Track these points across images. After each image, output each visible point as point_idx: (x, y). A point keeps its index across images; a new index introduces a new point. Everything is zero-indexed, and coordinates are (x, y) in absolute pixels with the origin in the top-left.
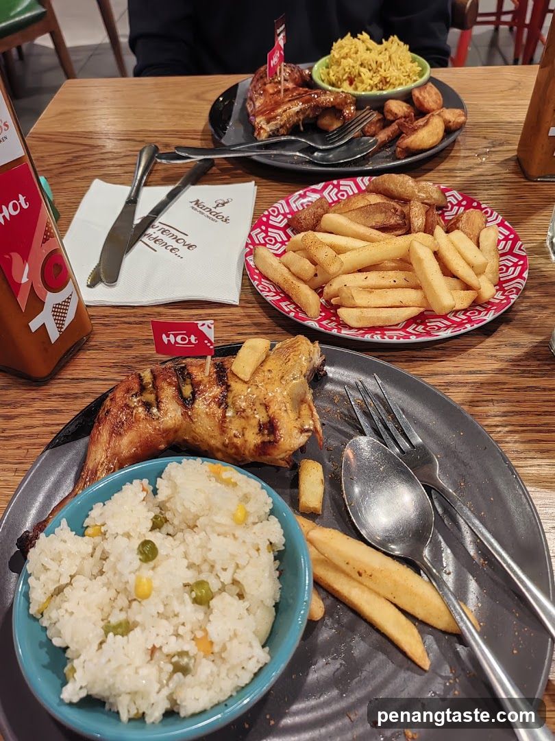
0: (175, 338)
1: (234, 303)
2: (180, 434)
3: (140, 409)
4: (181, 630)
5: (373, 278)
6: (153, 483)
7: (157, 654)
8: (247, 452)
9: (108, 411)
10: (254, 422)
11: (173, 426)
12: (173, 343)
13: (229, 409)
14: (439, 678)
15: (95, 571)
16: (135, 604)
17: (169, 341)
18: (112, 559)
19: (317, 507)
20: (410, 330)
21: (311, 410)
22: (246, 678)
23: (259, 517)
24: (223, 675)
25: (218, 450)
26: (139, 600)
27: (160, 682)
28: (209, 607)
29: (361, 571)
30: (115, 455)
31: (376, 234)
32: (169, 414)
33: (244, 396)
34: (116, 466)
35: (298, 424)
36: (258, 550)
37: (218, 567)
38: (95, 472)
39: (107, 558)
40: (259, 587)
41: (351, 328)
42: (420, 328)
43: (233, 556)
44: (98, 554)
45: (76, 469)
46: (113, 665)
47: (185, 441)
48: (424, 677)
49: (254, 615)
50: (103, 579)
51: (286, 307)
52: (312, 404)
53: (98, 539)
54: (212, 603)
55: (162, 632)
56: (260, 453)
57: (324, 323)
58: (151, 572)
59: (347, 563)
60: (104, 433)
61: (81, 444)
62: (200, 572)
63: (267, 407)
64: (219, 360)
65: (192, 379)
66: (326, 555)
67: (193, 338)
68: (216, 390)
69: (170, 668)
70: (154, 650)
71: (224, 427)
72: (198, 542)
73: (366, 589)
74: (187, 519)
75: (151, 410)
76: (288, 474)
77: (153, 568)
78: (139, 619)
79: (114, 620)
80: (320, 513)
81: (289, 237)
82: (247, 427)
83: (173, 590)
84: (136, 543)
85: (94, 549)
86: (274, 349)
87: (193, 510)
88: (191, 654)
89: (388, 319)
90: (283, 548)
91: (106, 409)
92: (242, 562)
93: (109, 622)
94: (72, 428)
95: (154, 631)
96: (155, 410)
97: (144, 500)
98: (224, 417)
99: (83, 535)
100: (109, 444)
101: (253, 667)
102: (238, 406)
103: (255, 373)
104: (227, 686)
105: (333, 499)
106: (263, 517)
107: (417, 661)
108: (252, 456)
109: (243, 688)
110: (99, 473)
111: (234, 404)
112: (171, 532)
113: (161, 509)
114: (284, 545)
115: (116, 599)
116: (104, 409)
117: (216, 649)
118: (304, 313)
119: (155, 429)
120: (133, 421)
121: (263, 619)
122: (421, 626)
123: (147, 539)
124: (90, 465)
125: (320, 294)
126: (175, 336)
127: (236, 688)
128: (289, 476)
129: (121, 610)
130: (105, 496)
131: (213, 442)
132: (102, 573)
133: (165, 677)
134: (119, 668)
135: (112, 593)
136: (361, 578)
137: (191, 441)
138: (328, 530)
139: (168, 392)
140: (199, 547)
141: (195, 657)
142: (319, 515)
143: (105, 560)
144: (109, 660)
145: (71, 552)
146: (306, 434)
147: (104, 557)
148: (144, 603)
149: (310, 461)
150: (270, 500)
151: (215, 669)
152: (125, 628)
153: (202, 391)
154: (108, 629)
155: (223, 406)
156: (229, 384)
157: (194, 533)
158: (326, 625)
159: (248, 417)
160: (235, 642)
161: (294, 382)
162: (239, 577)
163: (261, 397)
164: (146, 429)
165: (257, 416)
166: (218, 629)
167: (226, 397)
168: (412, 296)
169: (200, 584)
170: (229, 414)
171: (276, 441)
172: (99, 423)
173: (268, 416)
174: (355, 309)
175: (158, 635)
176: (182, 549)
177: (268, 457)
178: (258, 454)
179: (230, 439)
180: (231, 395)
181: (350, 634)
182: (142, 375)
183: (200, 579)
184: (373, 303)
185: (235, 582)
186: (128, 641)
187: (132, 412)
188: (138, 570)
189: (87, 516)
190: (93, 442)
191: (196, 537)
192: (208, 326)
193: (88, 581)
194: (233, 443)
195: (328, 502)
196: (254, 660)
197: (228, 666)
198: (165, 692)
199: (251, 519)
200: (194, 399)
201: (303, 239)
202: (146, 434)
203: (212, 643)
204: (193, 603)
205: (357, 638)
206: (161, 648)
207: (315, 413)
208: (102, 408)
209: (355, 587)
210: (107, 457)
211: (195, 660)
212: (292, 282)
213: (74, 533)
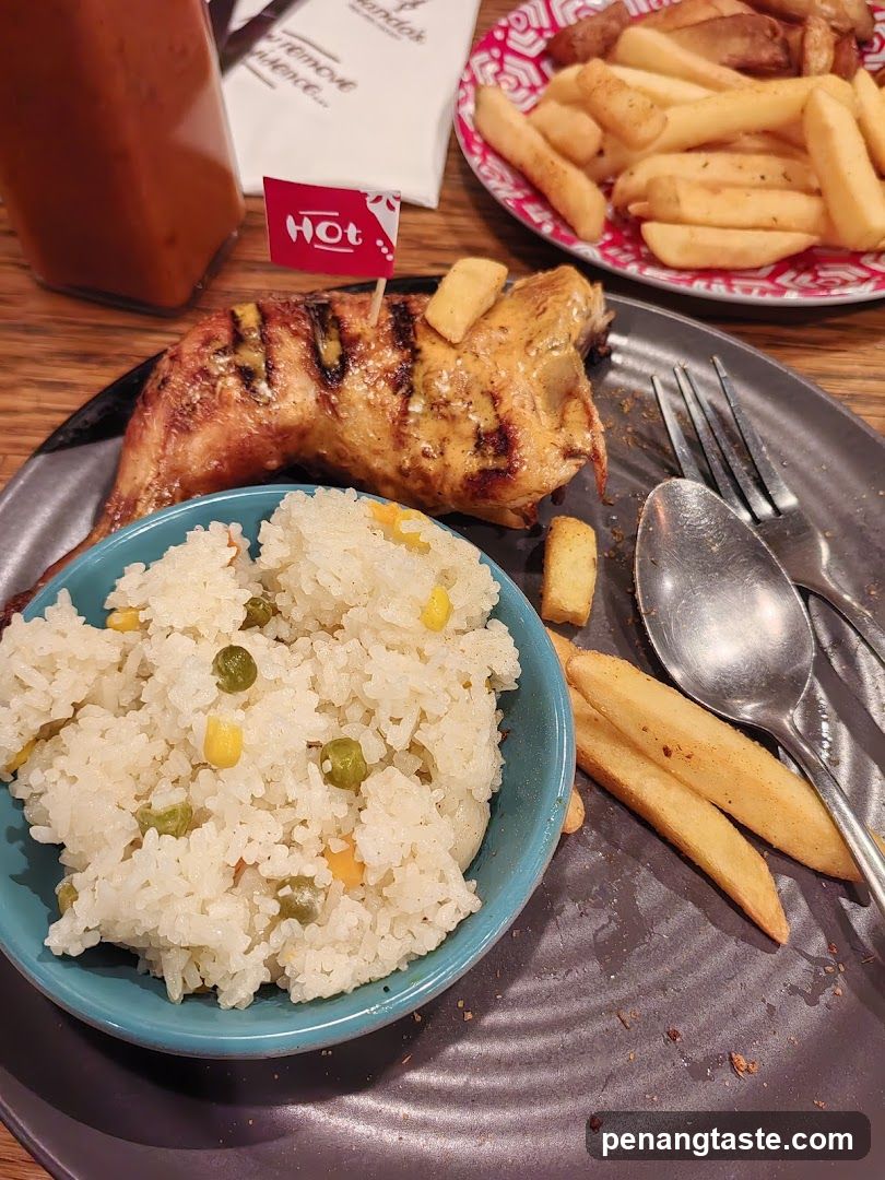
0: (314, 225)
1: (427, 205)
2: (311, 440)
3: (232, 381)
4: (299, 834)
5: (719, 164)
6: (252, 532)
7: (247, 876)
8: (446, 489)
9: (165, 381)
10: (467, 429)
11: (297, 423)
12: (308, 239)
13: (415, 397)
14: (805, 961)
15: (126, 700)
16: (203, 773)
17: (300, 233)
18: (159, 677)
19: (581, 611)
20: (783, 280)
21: (588, 412)
22: (429, 940)
23: (469, 620)
24: (383, 929)
25: (388, 481)
26: (213, 767)
27: (250, 931)
28: (357, 793)
29: (670, 747)
30: (175, 472)
31: (731, 75)
32: (291, 397)
33: (449, 374)
34: (178, 495)
35: (561, 439)
36: (467, 685)
37: (383, 715)
38: (132, 504)
39: (152, 675)
40: (468, 762)
41: (664, 266)
42: (805, 279)
43: (417, 694)
44: (132, 665)
45: (96, 498)
46: (154, 893)
47: (321, 457)
48: (773, 956)
49: (452, 815)
50: (141, 716)
51: (535, 214)
52: (590, 401)
53: (132, 636)
54: (368, 785)
55: (260, 835)
56: (475, 494)
57: (612, 251)
58: (240, 715)
59: (645, 729)
60: (153, 426)
61: (107, 448)
62: (343, 721)
63: (495, 399)
64: (397, 299)
65: (341, 330)
66: (603, 709)
67: (352, 231)
68: (391, 357)
69: (273, 907)
70: (241, 866)
71: (404, 434)
72: (342, 660)
73: (674, 780)
74: (321, 611)
75: (255, 384)
76: (521, 544)
77: (245, 706)
78: (211, 804)
79: (160, 803)
80: (584, 624)
81: (545, 79)
82: (452, 437)
83: (286, 754)
84: (211, 651)
85: (125, 655)
86: (510, 290)
87: (336, 591)
88: (319, 884)
89: (743, 254)
90: (516, 687)
91: (161, 377)
92: (432, 709)
93: (150, 806)
94: (91, 416)
95: (243, 832)
96: (263, 386)
97: (230, 565)
98: (405, 413)
99: (103, 626)
100: (164, 448)
101: (447, 919)
102: (434, 393)
103: (474, 328)
104: (390, 953)
105: (611, 601)
106: (479, 621)
107: (765, 925)
108: (457, 498)
109: (421, 958)
110: (140, 505)
111: (426, 386)
112: (284, 635)
113: (266, 588)
114: (517, 681)
115: (165, 759)
116: (156, 378)
117: (372, 879)
118: (572, 228)
119: (261, 424)
120: (215, 404)
121: (469, 826)
122: (775, 859)
123: (234, 644)
124: (124, 488)
125: (608, 194)
126: (315, 221)
127: (407, 956)
128: (523, 548)
129: (176, 781)
130: (151, 550)
131: (376, 463)
132: (138, 704)
133: (262, 923)
134: (167, 899)
135: (159, 748)
136: (667, 759)
137: (332, 459)
138: (608, 659)
139: (291, 350)
140: (345, 669)
141: (326, 891)
142: (581, 628)
143: (146, 679)
144: (147, 884)
145: (74, 657)
146: (573, 461)
147: (145, 675)
148: (222, 774)
149: (573, 519)
150: (495, 588)
151: (367, 918)
152: (184, 821)
153: (363, 357)
154: (145, 820)
155: (403, 391)
156: (417, 346)
157: (334, 641)
158: (585, 843)
159: (454, 417)
160: (412, 868)
161: (555, 353)
162: (426, 737)
163: (485, 377)
164: (241, 422)
165: (474, 418)
166: (378, 841)
167: (410, 372)
168: (798, 207)
169: (343, 745)
170: (417, 406)
171: (511, 470)
172: (145, 404)
173: (497, 416)
174: (678, 228)
175: (250, 840)
176: (307, 669)
177: (491, 502)
178: (469, 495)
179: (414, 459)
180: (420, 370)
181: (630, 861)
182: (239, 313)
183: (342, 736)
184: (716, 217)
185: (415, 747)
186: (188, 847)
187: (214, 386)
188: (214, 705)
189: (113, 588)
190: (130, 444)
191: (340, 649)
192: (388, 203)
193: (111, 719)
194: (420, 468)
195: (601, 605)
196: (450, 907)
197: (394, 914)
198: (262, 952)
199: (455, 622)
200: (343, 371)
201: (580, 78)
202: (240, 431)
203: (362, 866)
204: (325, 784)
205: (644, 872)
206: (256, 865)
207: (596, 419)
208: (153, 375)
209: (651, 776)
210: (159, 474)
211: (327, 894)
212: (552, 163)
213: (83, 619)
